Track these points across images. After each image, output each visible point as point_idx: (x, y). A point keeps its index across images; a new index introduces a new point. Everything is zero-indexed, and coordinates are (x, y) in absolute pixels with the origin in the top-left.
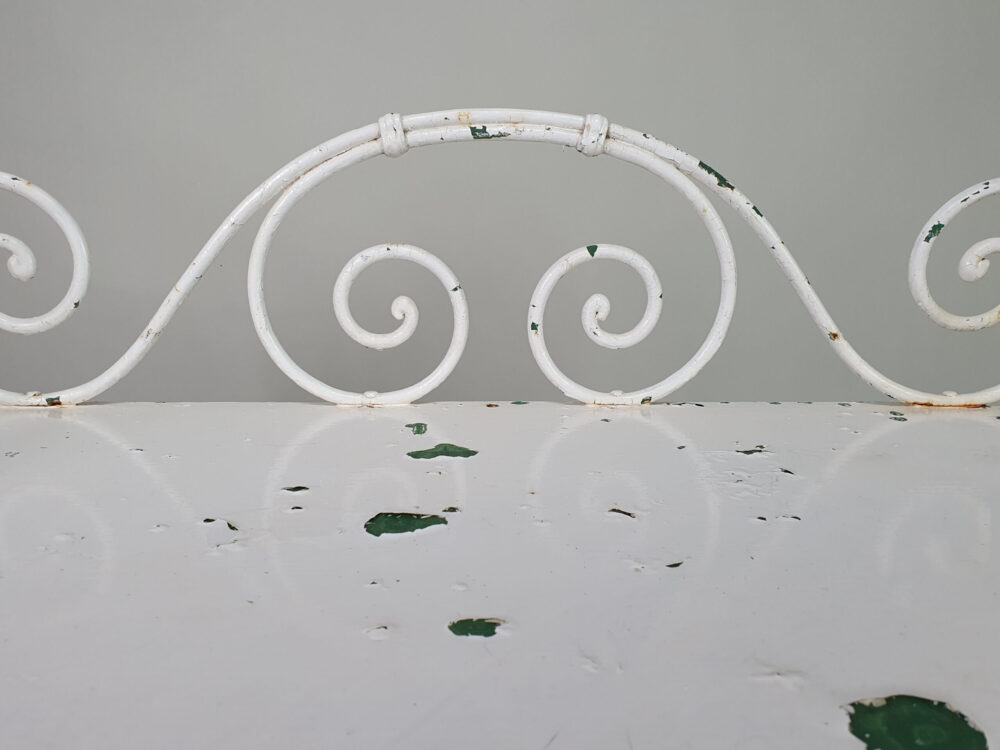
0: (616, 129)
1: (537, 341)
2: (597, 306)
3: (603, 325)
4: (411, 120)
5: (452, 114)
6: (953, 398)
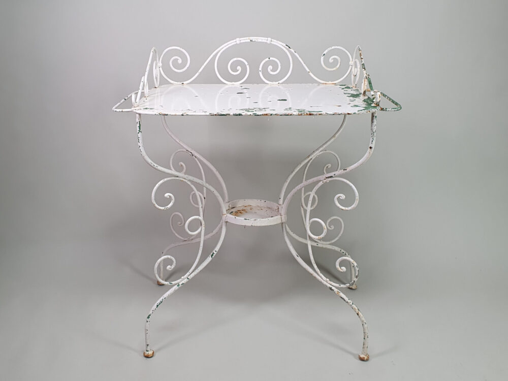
0: (272, 40)
1: (260, 73)
2: (270, 67)
3: (272, 71)
4: (241, 39)
5: (247, 38)
6: (330, 82)
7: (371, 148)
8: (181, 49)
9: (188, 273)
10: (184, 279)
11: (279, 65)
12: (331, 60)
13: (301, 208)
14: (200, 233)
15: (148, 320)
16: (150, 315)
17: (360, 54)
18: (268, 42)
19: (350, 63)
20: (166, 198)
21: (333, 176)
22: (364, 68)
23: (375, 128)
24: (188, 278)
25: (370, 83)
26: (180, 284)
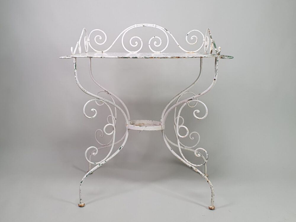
0: (156, 26)
1: (149, 46)
2: (155, 42)
3: (156, 44)
4: (137, 25)
5: (141, 24)
6: (191, 52)
7: (215, 79)
8: (101, 31)
9: (105, 158)
10: (103, 161)
11: (161, 41)
12: (192, 38)
13: (174, 126)
14: (113, 134)
15: (81, 184)
16: (82, 181)
17: (209, 31)
18: (154, 27)
19: (203, 40)
20: (92, 111)
21: (192, 98)
22: (211, 38)
23: (217, 67)
24: (105, 161)
25: (215, 45)
26: (101, 164)
